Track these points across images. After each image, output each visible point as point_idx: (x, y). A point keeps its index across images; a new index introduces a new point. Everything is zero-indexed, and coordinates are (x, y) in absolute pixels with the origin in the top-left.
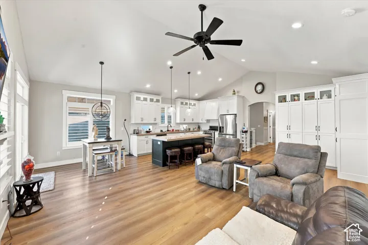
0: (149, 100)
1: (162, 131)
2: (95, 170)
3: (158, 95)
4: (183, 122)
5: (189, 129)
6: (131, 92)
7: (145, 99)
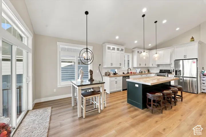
0: (116, 49)
1: (124, 73)
2: (84, 111)
3: (122, 45)
4: (139, 66)
5: (142, 72)
6: (104, 43)
7: (114, 49)
